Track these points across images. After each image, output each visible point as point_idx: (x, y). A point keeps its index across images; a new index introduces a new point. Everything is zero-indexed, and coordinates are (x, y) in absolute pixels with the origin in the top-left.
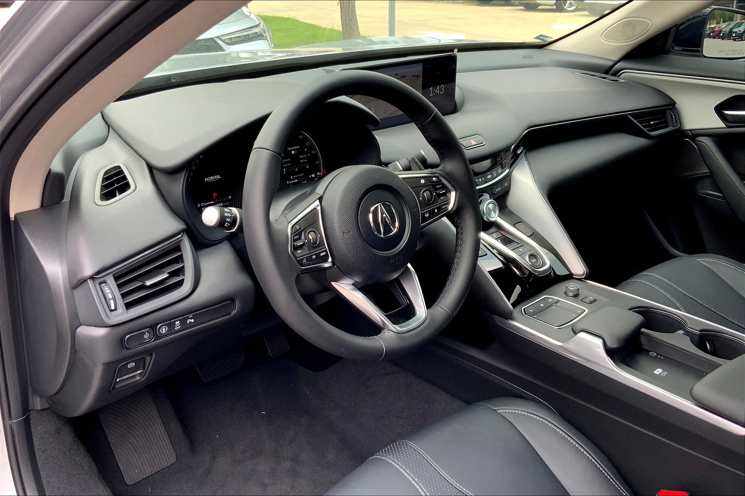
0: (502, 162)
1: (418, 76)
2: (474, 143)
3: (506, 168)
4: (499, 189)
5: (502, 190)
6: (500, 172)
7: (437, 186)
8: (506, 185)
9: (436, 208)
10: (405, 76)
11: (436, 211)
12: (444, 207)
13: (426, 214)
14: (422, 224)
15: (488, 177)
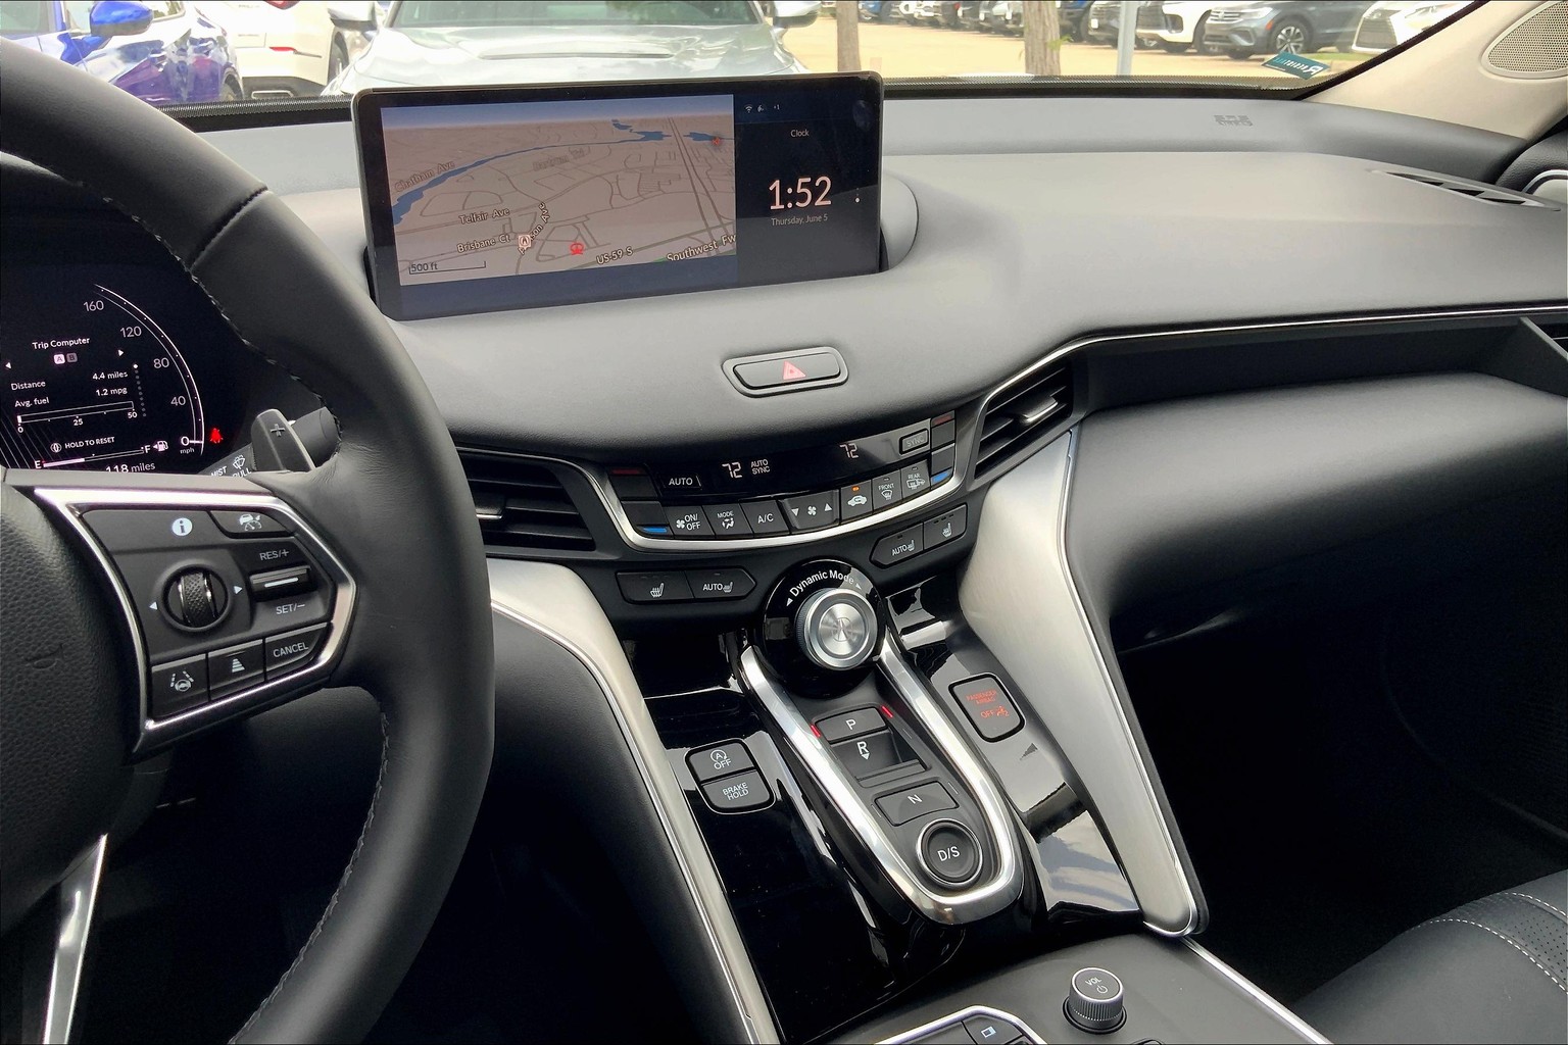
0: (932, 450)
1: (715, 140)
2: (792, 372)
3: (947, 473)
4: (911, 548)
5: (924, 551)
6: (913, 486)
7: (265, 556)
8: (947, 533)
9: (240, 656)
10: (658, 136)
11: (237, 666)
12: (290, 650)
13: (180, 678)
14: (151, 725)
15: (852, 503)
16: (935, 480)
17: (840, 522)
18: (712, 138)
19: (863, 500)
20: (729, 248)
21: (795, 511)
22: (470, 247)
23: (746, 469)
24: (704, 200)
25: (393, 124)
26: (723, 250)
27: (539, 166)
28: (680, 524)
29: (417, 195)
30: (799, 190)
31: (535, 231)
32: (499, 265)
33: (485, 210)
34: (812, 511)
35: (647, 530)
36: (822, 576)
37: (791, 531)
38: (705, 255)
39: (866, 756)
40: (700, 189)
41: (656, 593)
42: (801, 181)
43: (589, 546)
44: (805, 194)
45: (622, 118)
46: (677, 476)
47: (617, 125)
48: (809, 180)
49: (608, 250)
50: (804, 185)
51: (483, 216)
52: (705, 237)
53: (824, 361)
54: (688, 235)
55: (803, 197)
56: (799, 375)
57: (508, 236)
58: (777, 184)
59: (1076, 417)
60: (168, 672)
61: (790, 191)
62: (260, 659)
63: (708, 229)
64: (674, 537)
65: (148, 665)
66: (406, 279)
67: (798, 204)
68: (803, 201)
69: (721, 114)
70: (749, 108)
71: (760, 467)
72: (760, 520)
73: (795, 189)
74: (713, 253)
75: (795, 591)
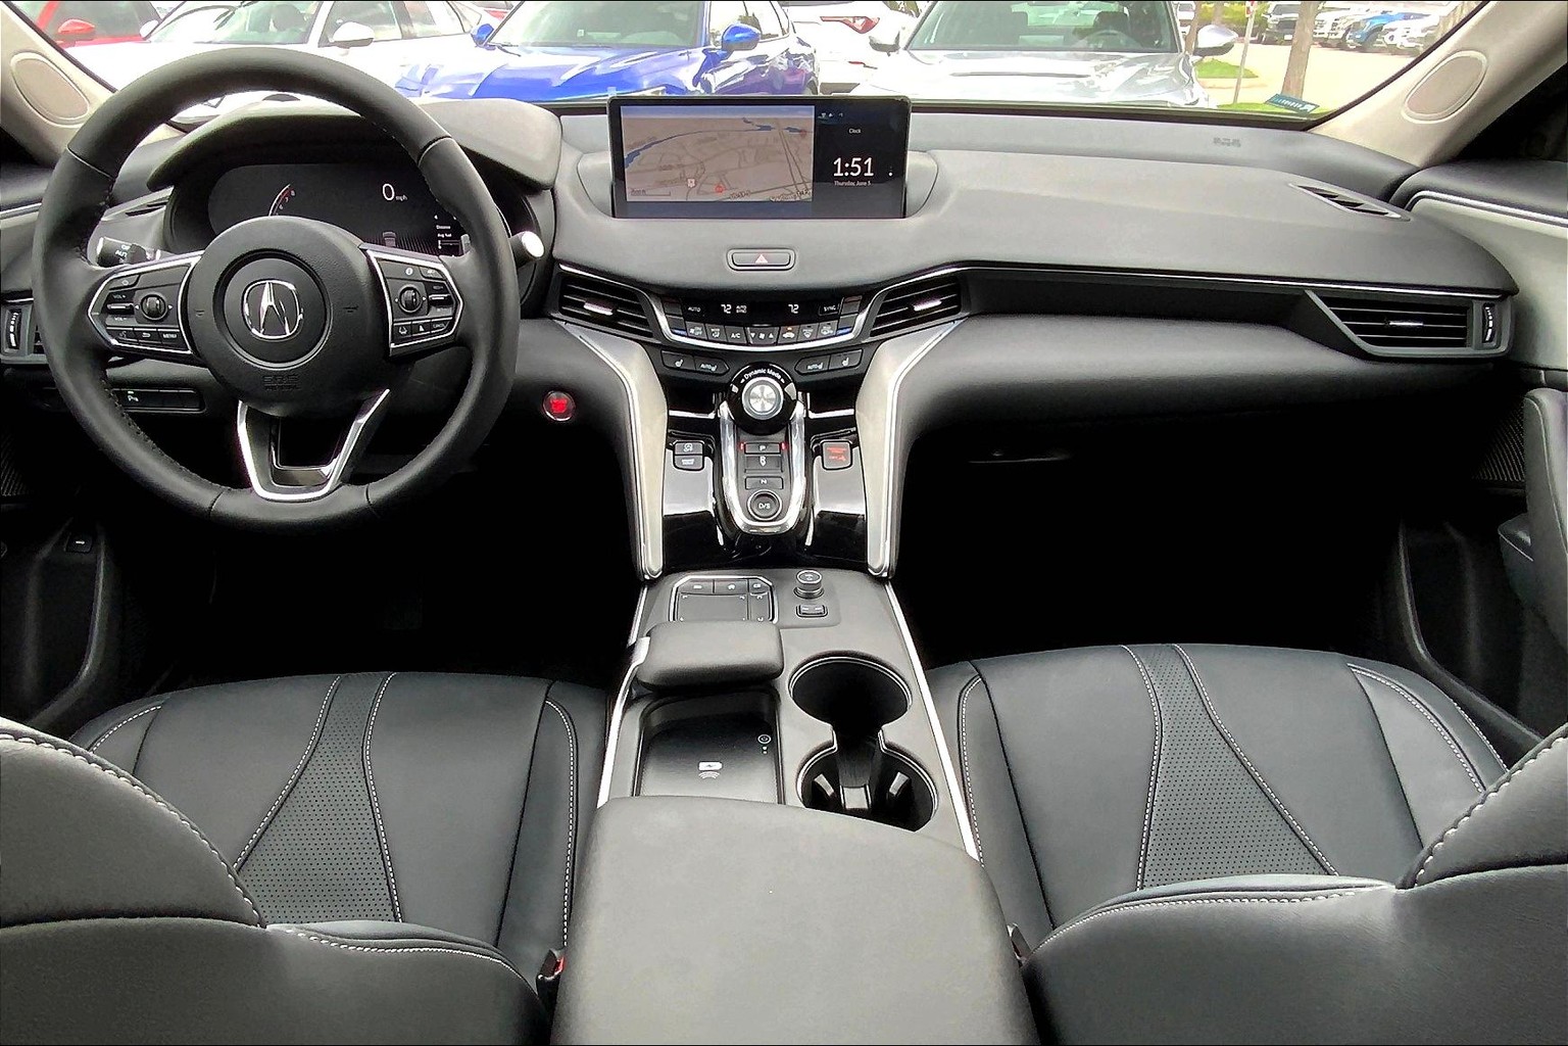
0: (841, 315)
1: (803, 132)
2: (762, 260)
3: (848, 330)
4: (820, 367)
5: (828, 371)
6: (825, 333)
7: (435, 287)
8: (845, 363)
9: (423, 325)
10: (768, 128)
11: (421, 329)
12: (438, 326)
13: (402, 330)
14: (392, 346)
15: (785, 336)
16: (840, 332)
17: (776, 344)
18: (800, 131)
19: (792, 335)
20: (808, 196)
21: (753, 335)
22: (662, 183)
23: (733, 310)
24: (794, 167)
25: (627, 115)
26: (803, 197)
27: (701, 142)
28: (692, 331)
29: (637, 153)
30: (853, 165)
31: (697, 179)
32: (678, 196)
33: (673, 164)
34: (762, 336)
35: (676, 331)
36: (763, 371)
37: (748, 344)
38: (793, 200)
39: (763, 464)
40: (791, 160)
41: (678, 364)
42: (854, 160)
43: (649, 335)
44: (856, 168)
45: (748, 117)
46: (692, 306)
47: (746, 121)
48: (859, 159)
49: (737, 192)
50: (856, 163)
51: (670, 167)
52: (793, 189)
53: (779, 257)
54: (784, 187)
55: (856, 170)
56: (765, 262)
57: (683, 180)
58: (839, 160)
59: (961, 314)
60: (399, 326)
61: (847, 165)
62: (429, 327)
63: (795, 184)
64: (688, 337)
65: (393, 322)
66: (630, 198)
67: (852, 174)
68: (855, 172)
69: (807, 116)
70: (824, 115)
71: (742, 309)
72: (733, 336)
73: (850, 164)
74: (798, 199)
75: (746, 376)
